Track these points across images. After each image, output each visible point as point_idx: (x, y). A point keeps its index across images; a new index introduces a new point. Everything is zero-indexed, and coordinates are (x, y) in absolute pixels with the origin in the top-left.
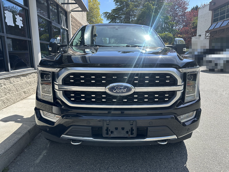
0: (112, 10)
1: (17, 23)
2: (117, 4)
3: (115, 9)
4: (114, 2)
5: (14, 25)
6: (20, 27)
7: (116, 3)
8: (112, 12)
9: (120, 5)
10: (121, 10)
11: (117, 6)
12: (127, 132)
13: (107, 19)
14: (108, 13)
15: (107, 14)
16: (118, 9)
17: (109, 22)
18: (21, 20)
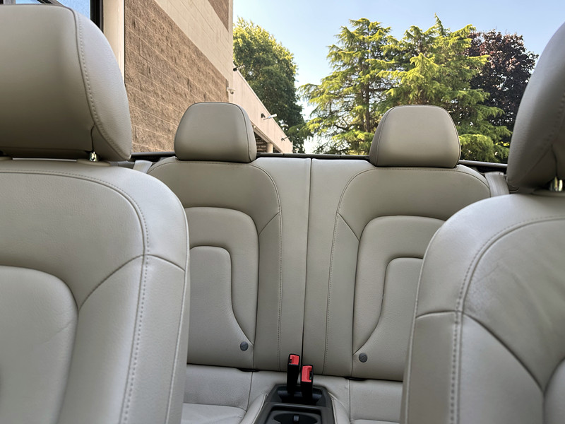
0: (324, 79)
2: (337, 63)
3: (331, 77)
4: (329, 60)
7: (333, 61)
8: (323, 84)
9: (344, 65)
11: (336, 69)
14: (311, 85)
15: (309, 89)
17: (314, 108)
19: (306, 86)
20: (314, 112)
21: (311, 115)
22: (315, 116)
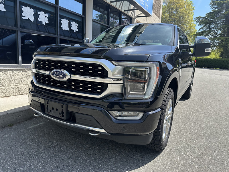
0: (207, 14)
1: (72, 28)
2: (214, 7)
3: (211, 13)
4: (211, 5)
5: (68, 30)
6: (75, 31)
7: (212, 6)
8: (206, 16)
9: (218, 8)
10: (218, 13)
11: (213, 9)
12: (60, 114)
13: (199, 24)
14: (201, 17)
15: (199, 19)
16: (214, 12)
17: (201, 27)
18: (76, 26)
19: (198, 17)
20: (201, 29)
21: (199, 30)
22: (201, 31)
